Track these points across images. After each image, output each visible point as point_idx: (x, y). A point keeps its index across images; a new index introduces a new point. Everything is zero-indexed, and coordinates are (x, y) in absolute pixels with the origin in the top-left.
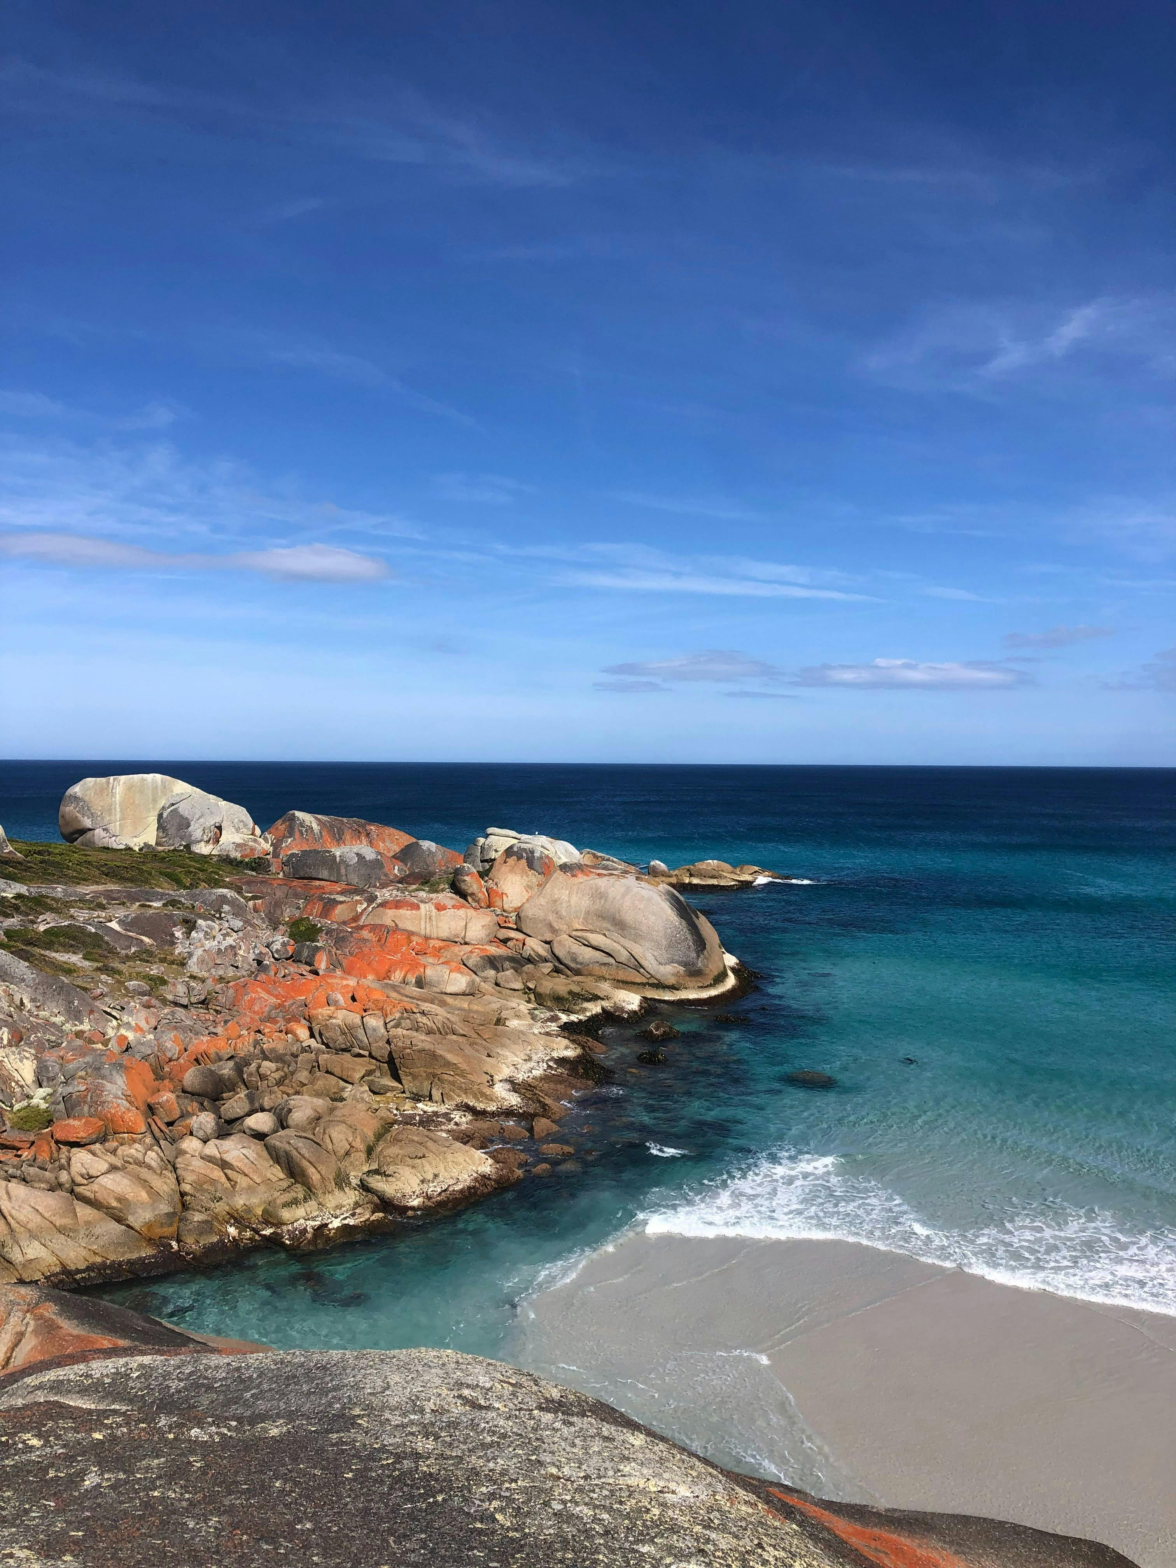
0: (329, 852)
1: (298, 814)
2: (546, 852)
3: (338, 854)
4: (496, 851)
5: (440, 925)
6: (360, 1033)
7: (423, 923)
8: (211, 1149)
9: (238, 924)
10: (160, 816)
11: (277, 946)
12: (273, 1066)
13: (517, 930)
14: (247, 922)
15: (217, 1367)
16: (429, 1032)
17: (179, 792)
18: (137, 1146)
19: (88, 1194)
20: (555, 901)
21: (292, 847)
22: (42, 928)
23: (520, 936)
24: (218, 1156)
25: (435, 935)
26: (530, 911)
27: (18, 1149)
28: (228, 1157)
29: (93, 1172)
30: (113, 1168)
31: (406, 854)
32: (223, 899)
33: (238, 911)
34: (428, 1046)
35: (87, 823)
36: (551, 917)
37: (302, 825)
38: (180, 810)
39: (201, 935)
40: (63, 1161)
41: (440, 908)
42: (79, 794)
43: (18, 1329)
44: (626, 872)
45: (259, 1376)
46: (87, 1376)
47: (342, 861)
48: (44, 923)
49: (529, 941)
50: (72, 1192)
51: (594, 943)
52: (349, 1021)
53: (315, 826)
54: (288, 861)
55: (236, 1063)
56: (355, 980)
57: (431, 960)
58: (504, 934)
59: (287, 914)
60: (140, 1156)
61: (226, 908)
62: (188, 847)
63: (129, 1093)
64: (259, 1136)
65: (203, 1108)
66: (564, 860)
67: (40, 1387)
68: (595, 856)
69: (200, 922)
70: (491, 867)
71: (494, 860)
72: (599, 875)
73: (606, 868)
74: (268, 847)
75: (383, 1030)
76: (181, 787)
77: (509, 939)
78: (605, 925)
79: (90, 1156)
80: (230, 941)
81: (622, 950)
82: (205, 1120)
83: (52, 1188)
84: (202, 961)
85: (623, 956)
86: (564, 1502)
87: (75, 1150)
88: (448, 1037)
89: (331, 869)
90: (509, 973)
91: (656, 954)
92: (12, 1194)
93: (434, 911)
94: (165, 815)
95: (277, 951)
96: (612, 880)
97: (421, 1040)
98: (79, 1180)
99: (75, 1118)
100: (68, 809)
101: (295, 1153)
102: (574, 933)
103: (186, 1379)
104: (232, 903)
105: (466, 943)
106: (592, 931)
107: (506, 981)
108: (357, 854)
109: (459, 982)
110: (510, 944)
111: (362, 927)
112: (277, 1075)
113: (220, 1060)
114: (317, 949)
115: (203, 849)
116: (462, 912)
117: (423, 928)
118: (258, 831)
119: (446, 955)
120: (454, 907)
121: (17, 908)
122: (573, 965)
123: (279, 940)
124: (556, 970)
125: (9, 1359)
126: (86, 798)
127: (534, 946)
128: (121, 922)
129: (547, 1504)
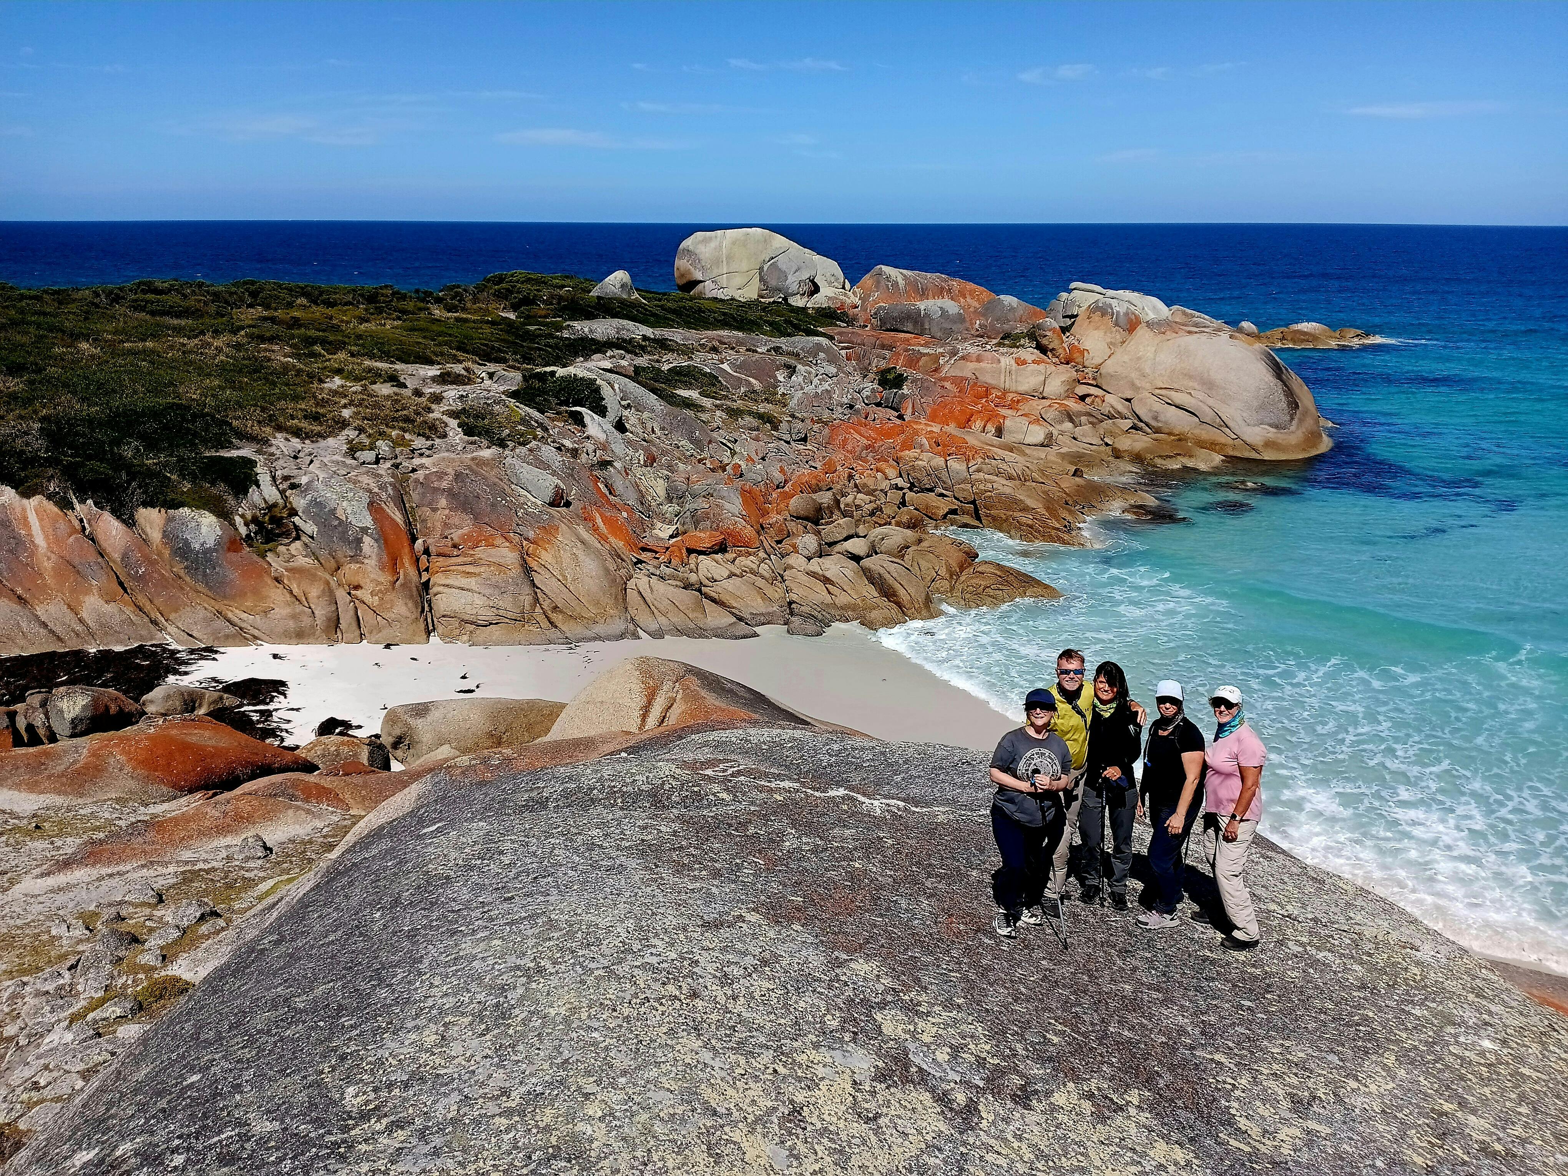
0: (915, 305)
1: (884, 268)
2: (1132, 308)
3: (922, 307)
4: (1079, 307)
5: (1019, 379)
6: (944, 475)
7: (1002, 377)
8: (815, 565)
9: (833, 370)
10: (761, 269)
11: (866, 393)
12: (867, 498)
13: (1097, 386)
14: (840, 368)
15: (863, 749)
16: (1010, 478)
17: (778, 246)
18: (751, 558)
19: (713, 594)
20: (1139, 358)
21: (879, 301)
22: (665, 367)
23: (1099, 392)
24: (821, 572)
25: (1013, 389)
26: (1109, 367)
27: (656, 552)
28: (828, 574)
29: (716, 577)
30: (732, 575)
31: (988, 309)
32: (819, 347)
33: (832, 359)
34: (1008, 490)
35: (699, 276)
36: (1134, 375)
37: (888, 278)
38: (779, 264)
39: (801, 379)
40: (693, 566)
41: (1021, 362)
42: (691, 248)
43: (670, 694)
44: (1219, 330)
45: (905, 762)
46: (746, 741)
47: (927, 315)
48: (669, 362)
49: (1108, 397)
50: (700, 591)
51: (1178, 402)
52: (934, 463)
53: (901, 282)
54: (875, 314)
55: (834, 494)
56: (940, 426)
57: (1009, 412)
58: (1081, 390)
59: (877, 364)
60: (754, 567)
61: (822, 355)
62: (785, 299)
63: (744, 513)
64: (856, 558)
65: (806, 531)
66: (1151, 316)
67: (706, 744)
68: (1184, 313)
69: (799, 367)
70: (1073, 323)
71: (1077, 316)
72: (1190, 332)
73: (1196, 325)
74: (857, 301)
75: (966, 474)
76: (780, 241)
77: (1088, 395)
78: (1191, 384)
79: (714, 564)
80: (826, 386)
81: (1208, 409)
82: (808, 541)
83: (687, 586)
84: (800, 403)
85: (1208, 416)
86: (1302, 944)
87: (701, 557)
88: (1027, 483)
89: (916, 323)
90: (1087, 428)
91: (1245, 415)
92: (654, 589)
93: (1015, 365)
94: (765, 269)
95: (867, 397)
96: (1203, 338)
97: (1003, 486)
98: (706, 582)
99: (700, 531)
100: (681, 263)
101: (887, 576)
102: (1158, 391)
103: (836, 755)
104: (827, 351)
105: (1043, 398)
106: (1177, 390)
107: (1083, 435)
108: (941, 308)
109: (1037, 434)
110: (1088, 400)
111: (945, 379)
112: (871, 507)
113: (820, 490)
114: (904, 396)
115: (798, 302)
116: (1042, 367)
117: (1002, 382)
118: (848, 285)
119: (1025, 408)
120: (1034, 362)
121: (643, 348)
122: (1153, 423)
123: (869, 386)
124: (1134, 427)
125: (664, 717)
126: (697, 251)
127: (1113, 401)
128: (732, 365)
129: (1280, 943)
